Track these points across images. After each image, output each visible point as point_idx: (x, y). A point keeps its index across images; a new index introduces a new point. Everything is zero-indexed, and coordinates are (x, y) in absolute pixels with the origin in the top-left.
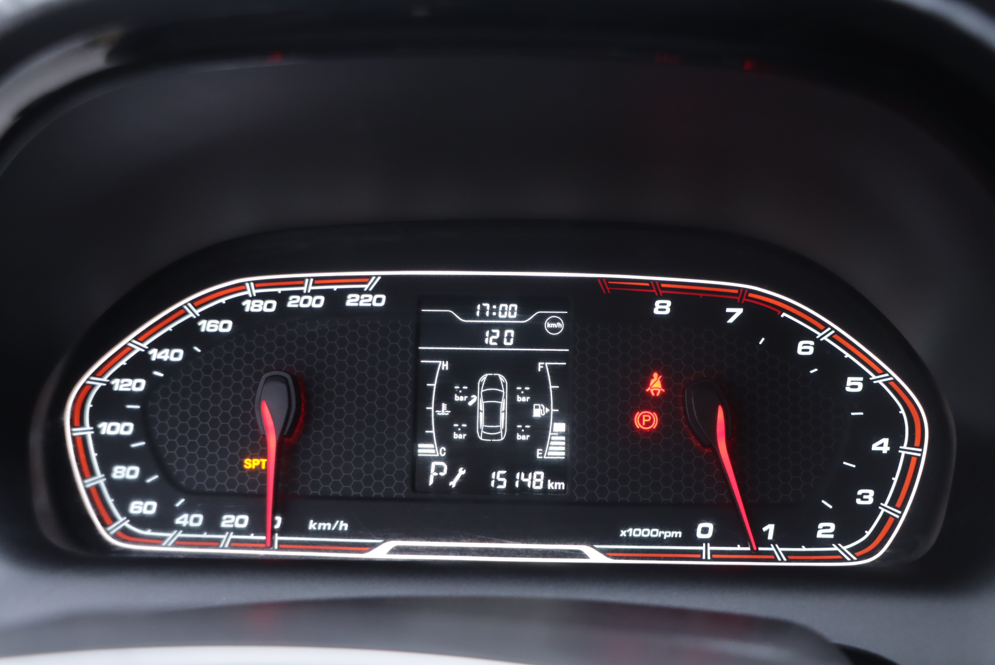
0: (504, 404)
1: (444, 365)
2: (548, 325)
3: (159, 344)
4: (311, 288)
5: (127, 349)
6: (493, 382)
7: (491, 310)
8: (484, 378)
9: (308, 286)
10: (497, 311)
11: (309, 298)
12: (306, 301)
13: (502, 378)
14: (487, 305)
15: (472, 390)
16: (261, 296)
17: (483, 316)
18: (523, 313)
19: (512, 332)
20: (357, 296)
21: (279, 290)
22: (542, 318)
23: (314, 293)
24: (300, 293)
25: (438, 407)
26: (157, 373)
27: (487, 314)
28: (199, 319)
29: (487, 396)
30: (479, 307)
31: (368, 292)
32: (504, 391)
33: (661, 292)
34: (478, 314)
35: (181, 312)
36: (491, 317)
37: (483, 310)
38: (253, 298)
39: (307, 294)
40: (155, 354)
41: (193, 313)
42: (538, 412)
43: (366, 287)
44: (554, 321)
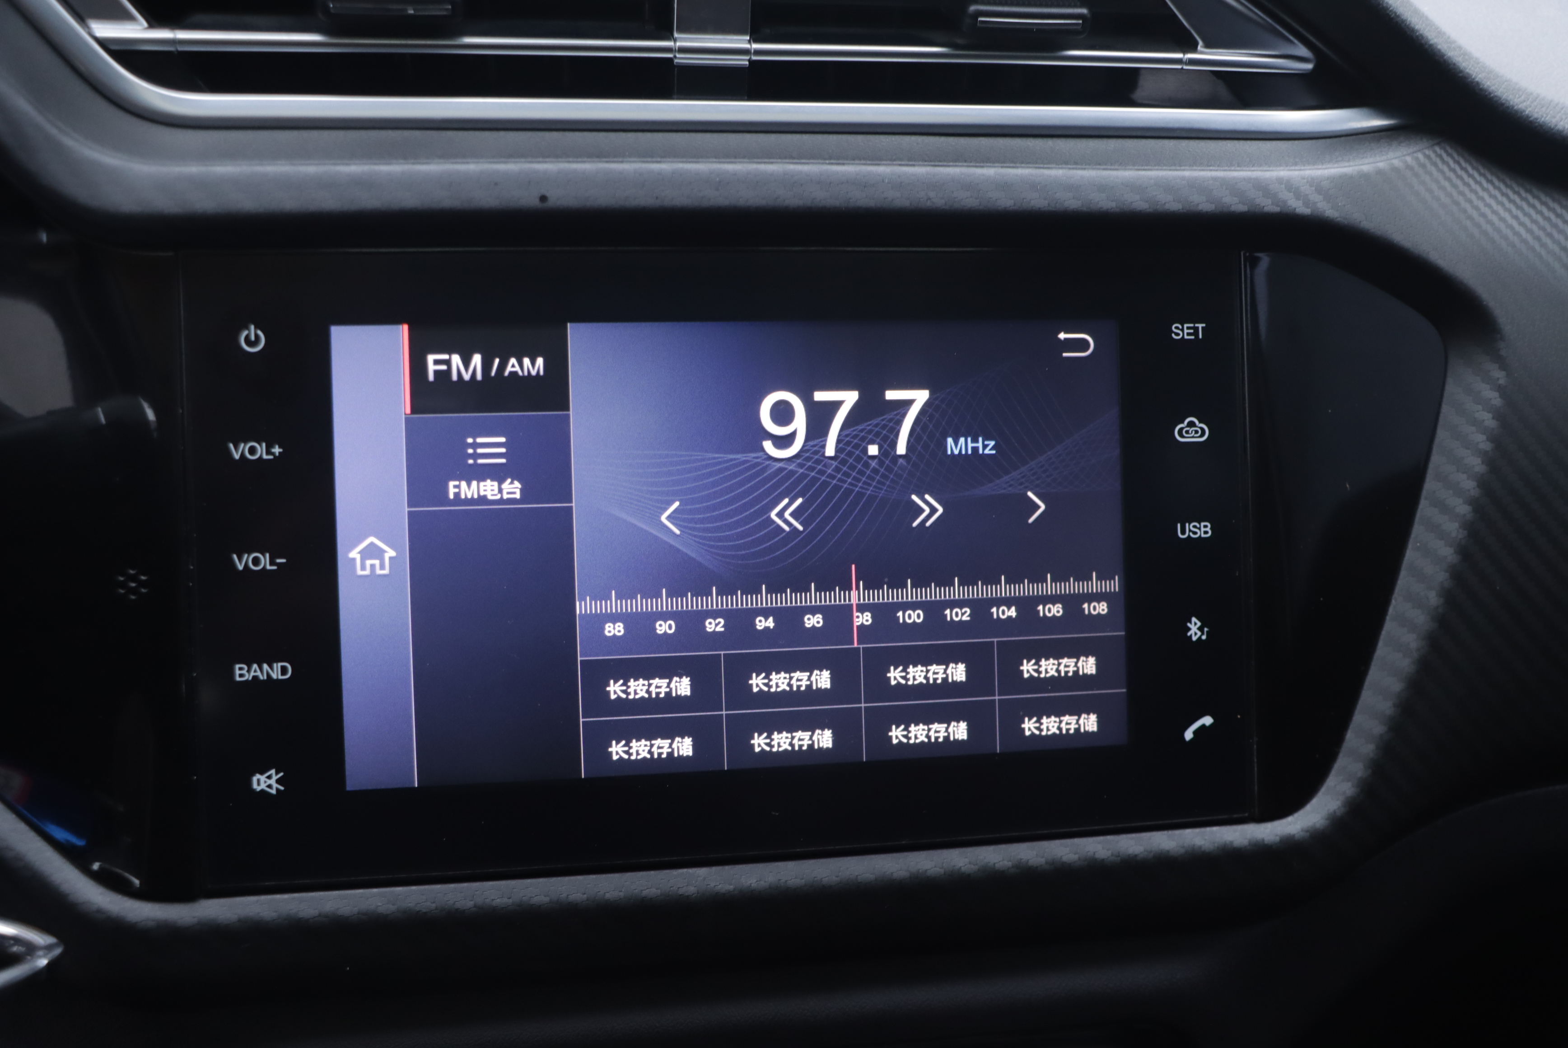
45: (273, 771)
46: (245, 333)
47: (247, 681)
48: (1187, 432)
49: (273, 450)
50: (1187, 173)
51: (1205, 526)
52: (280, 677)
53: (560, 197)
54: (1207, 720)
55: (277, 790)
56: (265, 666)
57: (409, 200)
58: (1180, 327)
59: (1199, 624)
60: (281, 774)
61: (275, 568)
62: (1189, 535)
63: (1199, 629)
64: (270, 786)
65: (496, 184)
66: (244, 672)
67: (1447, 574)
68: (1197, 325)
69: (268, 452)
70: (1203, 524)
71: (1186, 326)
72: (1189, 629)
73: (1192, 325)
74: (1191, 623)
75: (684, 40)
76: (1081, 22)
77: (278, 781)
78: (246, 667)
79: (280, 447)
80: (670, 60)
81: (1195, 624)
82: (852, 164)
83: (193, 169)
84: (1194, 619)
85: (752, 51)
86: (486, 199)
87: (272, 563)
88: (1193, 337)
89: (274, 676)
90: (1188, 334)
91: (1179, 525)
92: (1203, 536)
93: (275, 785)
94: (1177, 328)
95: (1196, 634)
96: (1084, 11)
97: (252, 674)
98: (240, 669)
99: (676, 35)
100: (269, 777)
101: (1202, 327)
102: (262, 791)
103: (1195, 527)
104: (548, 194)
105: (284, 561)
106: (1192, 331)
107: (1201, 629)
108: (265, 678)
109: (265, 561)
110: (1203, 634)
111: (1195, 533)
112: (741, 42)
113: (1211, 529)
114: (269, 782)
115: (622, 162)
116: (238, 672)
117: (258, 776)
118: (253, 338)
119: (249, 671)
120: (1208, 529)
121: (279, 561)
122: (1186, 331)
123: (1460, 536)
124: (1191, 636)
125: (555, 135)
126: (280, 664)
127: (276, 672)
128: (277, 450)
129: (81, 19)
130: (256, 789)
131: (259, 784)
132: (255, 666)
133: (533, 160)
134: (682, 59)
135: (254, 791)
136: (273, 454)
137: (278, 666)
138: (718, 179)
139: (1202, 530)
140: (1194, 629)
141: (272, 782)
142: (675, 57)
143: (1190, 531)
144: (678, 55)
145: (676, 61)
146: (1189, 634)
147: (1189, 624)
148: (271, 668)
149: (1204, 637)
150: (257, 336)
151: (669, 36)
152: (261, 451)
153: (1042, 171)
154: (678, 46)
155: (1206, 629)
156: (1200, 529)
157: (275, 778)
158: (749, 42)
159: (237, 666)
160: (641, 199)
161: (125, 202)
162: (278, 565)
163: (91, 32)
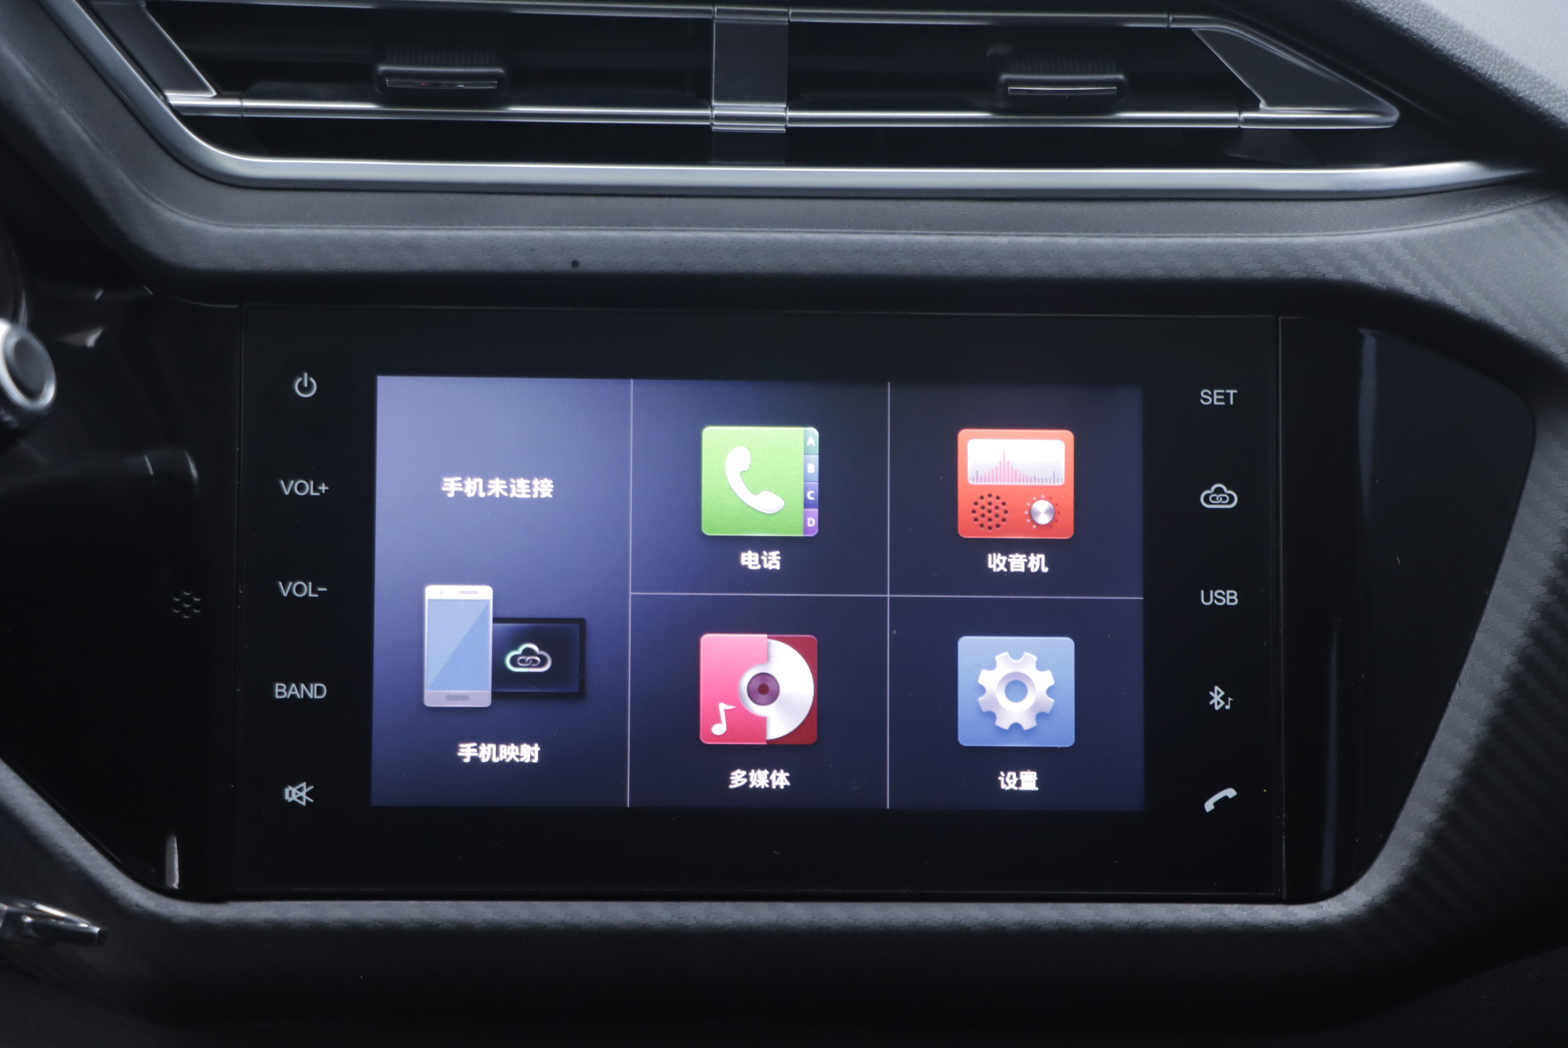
45: (304, 784)
46: (300, 379)
47: (286, 698)
48: (1214, 499)
49: (320, 488)
50: (1209, 240)
51: (1232, 594)
52: (316, 697)
53: (591, 263)
54: (1231, 793)
55: (307, 801)
56: (303, 686)
57: (452, 263)
58: (1210, 393)
59: (1222, 693)
60: (312, 787)
61: (317, 596)
62: (1213, 603)
63: (1222, 698)
64: (300, 798)
65: (532, 250)
66: (283, 690)
67: (1516, 658)
68: (1228, 391)
69: (316, 490)
70: (1228, 592)
71: (1215, 392)
72: (1212, 698)
73: (1223, 391)
74: (1213, 692)
75: (720, 108)
76: (1116, 88)
77: (308, 794)
78: (285, 686)
79: (326, 485)
80: (708, 128)
81: (1219, 693)
82: (869, 233)
83: (261, 231)
84: (1217, 688)
85: (788, 119)
86: (523, 263)
87: (314, 591)
88: (1223, 403)
89: (311, 696)
90: (1218, 400)
91: (1202, 592)
92: (1228, 603)
93: (305, 797)
94: (1206, 394)
95: (1219, 703)
97: (291, 692)
98: (280, 687)
99: (714, 103)
100: (300, 790)
101: (1234, 394)
102: (293, 802)
103: (1220, 594)
104: (579, 260)
105: (325, 589)
106: (1222, 397)
107: (1224, 698)
108: (302, 697)
109: (308, 590)
110: (1226, 703)
111: (1220, 601)
112: (778, 109)
113: (1237, 597)
114: (300, 794)
115: (649, 230)
116: (277, 690)
117: (290, 788)
118: (306, 385)
119: (287, 690)
120: (1235, 597)
121: (320, 589)
122: (1216, 397)
123: (1533, 618)
124: (1214, 704)
125: (593, 200)
126: (316, 685)
127: (313, 691)
128: (323, 488)
129: (159, 90)
130: (287, 800)
131: (290, 795)
132: (293, 685)
133: (568, 227)
134: (718, 126)
135: (286, 801)
136: (320, 491)
137: (314, 686)
138: (738, 248)
139: (1229, 598)
140: (1217, 698)
141: (303, 794)
142: (712, 124)
143: (1214, 598)
144: (715, 123)
145: (714, 128)
146: (1211, 703)
147: (1211, 693)
148: (308, 688)
149: (1228, 707)
150: (310, 383)
151: (707, 105)
152: (309, 488)
153: (1056, 239)
154: (716, 114)
155: (1230, 699)
156: (1225, 597)
157: (305, 790)
158: (786, 110)
159: (277, 685)
160: (664, 264)
161: (200, 260)
162: (320, 593)
163: (165, 100)
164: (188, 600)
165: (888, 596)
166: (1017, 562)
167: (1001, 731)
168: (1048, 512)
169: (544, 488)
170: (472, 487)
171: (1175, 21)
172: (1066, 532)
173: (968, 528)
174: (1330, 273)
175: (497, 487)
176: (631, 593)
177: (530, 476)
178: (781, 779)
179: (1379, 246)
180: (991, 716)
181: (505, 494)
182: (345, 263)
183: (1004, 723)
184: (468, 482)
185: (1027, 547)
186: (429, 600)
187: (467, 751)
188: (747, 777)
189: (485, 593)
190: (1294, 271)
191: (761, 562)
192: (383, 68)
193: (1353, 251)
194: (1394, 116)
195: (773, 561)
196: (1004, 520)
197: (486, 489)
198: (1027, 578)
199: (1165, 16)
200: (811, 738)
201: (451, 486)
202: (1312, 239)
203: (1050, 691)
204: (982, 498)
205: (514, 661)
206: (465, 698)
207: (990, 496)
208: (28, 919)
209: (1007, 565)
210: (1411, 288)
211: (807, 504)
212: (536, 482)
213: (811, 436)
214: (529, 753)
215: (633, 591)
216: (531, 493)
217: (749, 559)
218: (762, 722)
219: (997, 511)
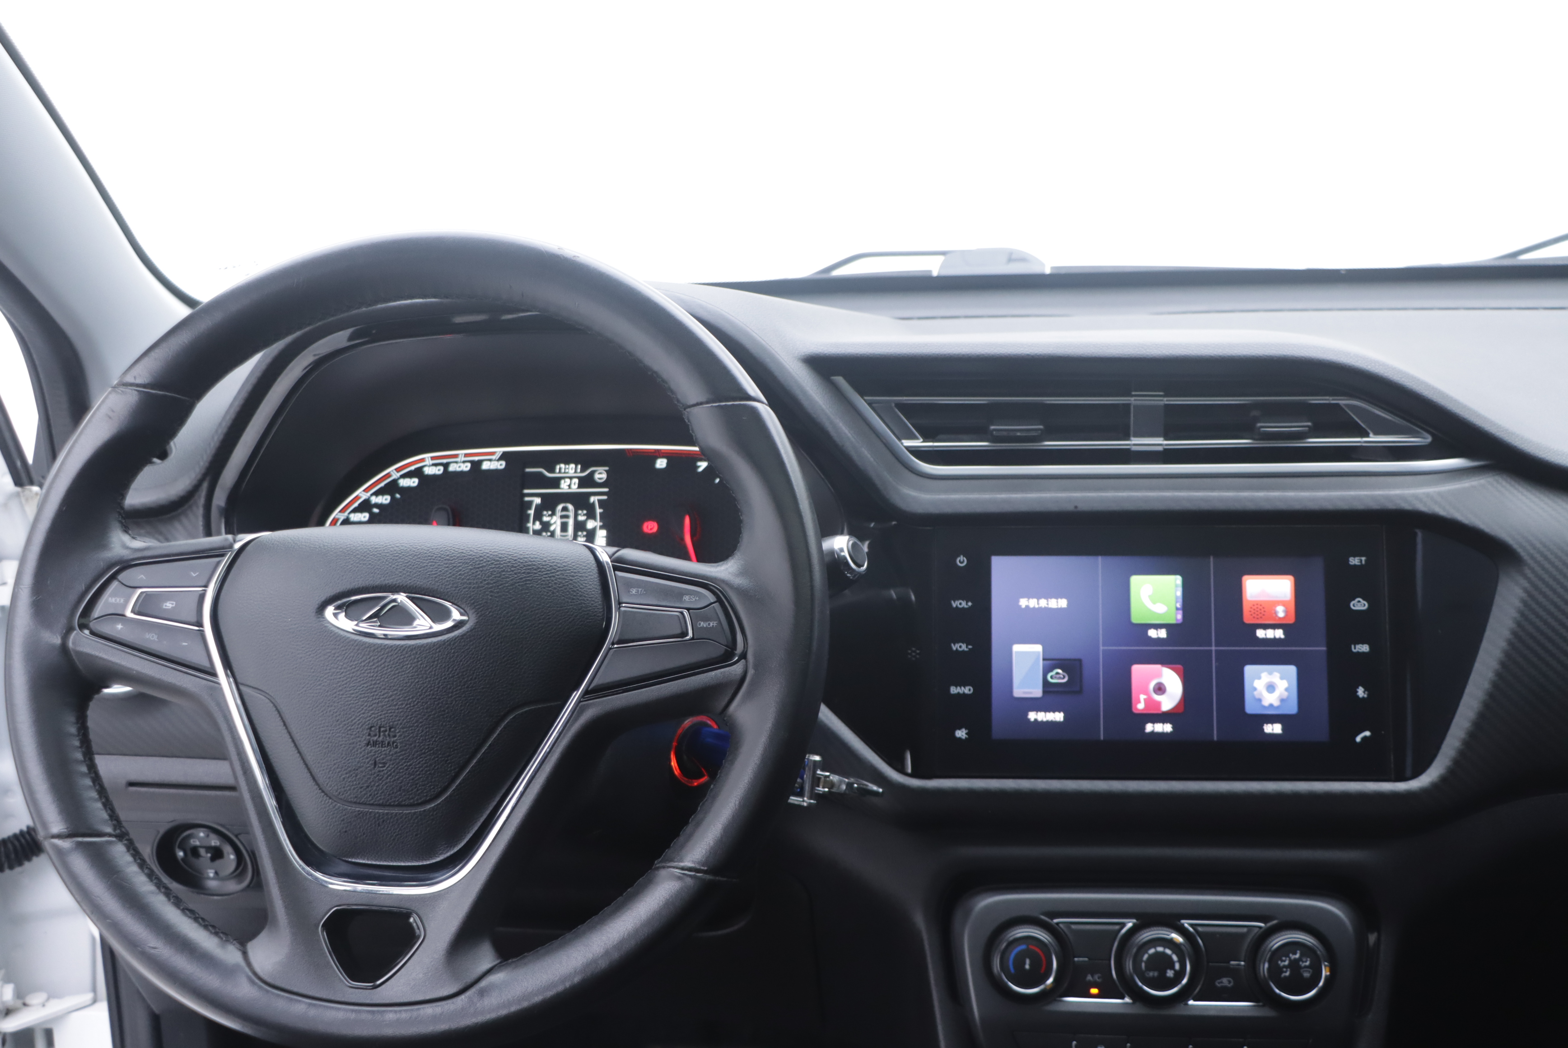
0: (571, 522)
1: (537, 501)
2: (597, 476)
3: (376, 494)
4: (464, 459)
5: (357, 498)
6: (565, 509)
7: (565, 469)
8: (560, 507)
9: (462, 458)
10: (568, 469)
11: (462, 465)
12: (459, 467)
13: (570, 507)
14: (562, 466)
15: (553, 514)
16: (435, 465)
17: (560, 472)
18: (582, 471)
19: (576, 481)
20: (488, 463)
21: (445, 461)
22: (593, 473)
23: (464, 462)
24: (456, 462)
25: (534, 523)
26: (376, 510)
27: (563, 471)
28: (399, 479)
29: (562, 517)
30: (558, 467)
31: (495, 460)
32: (571, 514)
33: (661, 455)
34: (557, 471)
35: (388, 475)
36: (565, 473)
37: (560, 469)
38: (430, 466)
39: (460, 462)
40: (374, 500)
41: (396, 475)
42: (590, 524)
43: (493, 457)
44: (600, 473)
45: (964, 730)
46: (959, 559)
47: (955, 693)
48: (1357, 605)
50: (1352, 493)
52: (968, 692)
53: (1083, 507)
54: (1367, 733)
55: (965, 737)
56: (963, 688)
57: (1024, 508)
58: (1354, 559)
59: (1363, 690)
60: (967, 731)
62: (1358, 650)
64: (962, 736)
65: (1057, 502)
66: (954, 690)
68: (1362, 558)
69: (967, 604)
70: (1365, 645)
71: (1356, 558)
72: (1358, 692)
73: (1359, 558)
75: (1135, 441)
76: (1307, 428)
77: (965, 734)
78: (955, 688)
80: (1129, 449)
81: (1361, 690)
83: (943, 496)
84: (1360, 687)
85: (1164, 444)
86: (1054, 508)
87: (967, 648)
88: (1360, 564)
89: (966, 692)
90: (1358, 562)
91: (1353, 646)
92: (1365, 651)
94: (1352, 559)
95: (1361, 694)
96: (1309, 424)
97: (957, 690)
99: (1132, 438)
100: (962, 732)
102: (960, 737)
103: (1361, 646)
104: (1078, 506)
105: (972, 647)
107: (1364, 692)
108: (962, 692)
109: (964, 647)
110: (1365, 694)
111: (1361, 649)
112: (1160, 441)
113: (1369, 648)
114: (962, 734)
115: (1108, 493)
116: (952, 690)
117: (958, 731)
118: (962, 560)
120: (1367, 648)
121: (969, 647)
122: (1356, 561)
127: (967, 690)
128: (970, 604)
129: (900, 440)
131: (958, 734)
132: (959, 688)
133: (1072, 492)
134: (1134, 448)
135: (957, 737)
137: (967, 688)
138: (1147, 499)
139: (1364, 648)
140: (1361, 692)
143: (1358, 648)
144: (1132, 447)
145: (1132, 449)
146: (1358, 694)
147: (1358, 690)
148: (965, 689)
149: (1365, 696)
150: (963, 560)
151: (1128, 439)
152: (964, 604)
154: (1133, 443)
155: (1366, 692)
157: (964, 732)
158: (1163, 440)
159: (952, 687)
160: (1114, 507)
161: (919, 509)
162: (969, 649)
163: (902, 444)
164: (914, 652)
165: (1213, 648)
166: (1270, 634)
167: (1264, 707)
168: (1283, 611)
169: (1063, 603)
170: (1033, 603)
171: (1333, 400)
172: (1291, 620)
173: (1248, 619)
174: (1406, 506)
175: (1043, 603)
176: (1101, 648)
177: (1057, 598)
178: (1168, 728)
179: (1428, 495)
180: (1260, 700)
181: (1047, 606)
182: (979, 509)
183: (1266, 703)
184: (1031, 600)
185: (1274, 627)
186: (1016, 652)
187: (1032, 716)
188: (1153, 727)
189: (1038, 648)
190: (1391, 506)
191: (1157, 634)
192: (992, 427)
193: (1416, 497)
194: (1429, 439)
195: (1163, 634)
196: (1264, 615)
197: (1038, 604)
198: (1275, 641)
199: (1327, 398)
200: (1181, 710)
201: (1023, 603)
202: (1398, 492)
203: (1286, 690)
204: (1254, 605)
205: (1052, 677)
206: (1031, 693)
207: (1257, 604)
208: (856, 785)
209: (1266, 635)
210: (1442, 513)
211: (1177, 609)
212: (1059, 600)
213: (1177, 580)
214: (1059, 717)
215: (1103, 646)
216: (1057, 605)
217: (1152, 633)
218: (1159, 704)
219: (1260, 611)
